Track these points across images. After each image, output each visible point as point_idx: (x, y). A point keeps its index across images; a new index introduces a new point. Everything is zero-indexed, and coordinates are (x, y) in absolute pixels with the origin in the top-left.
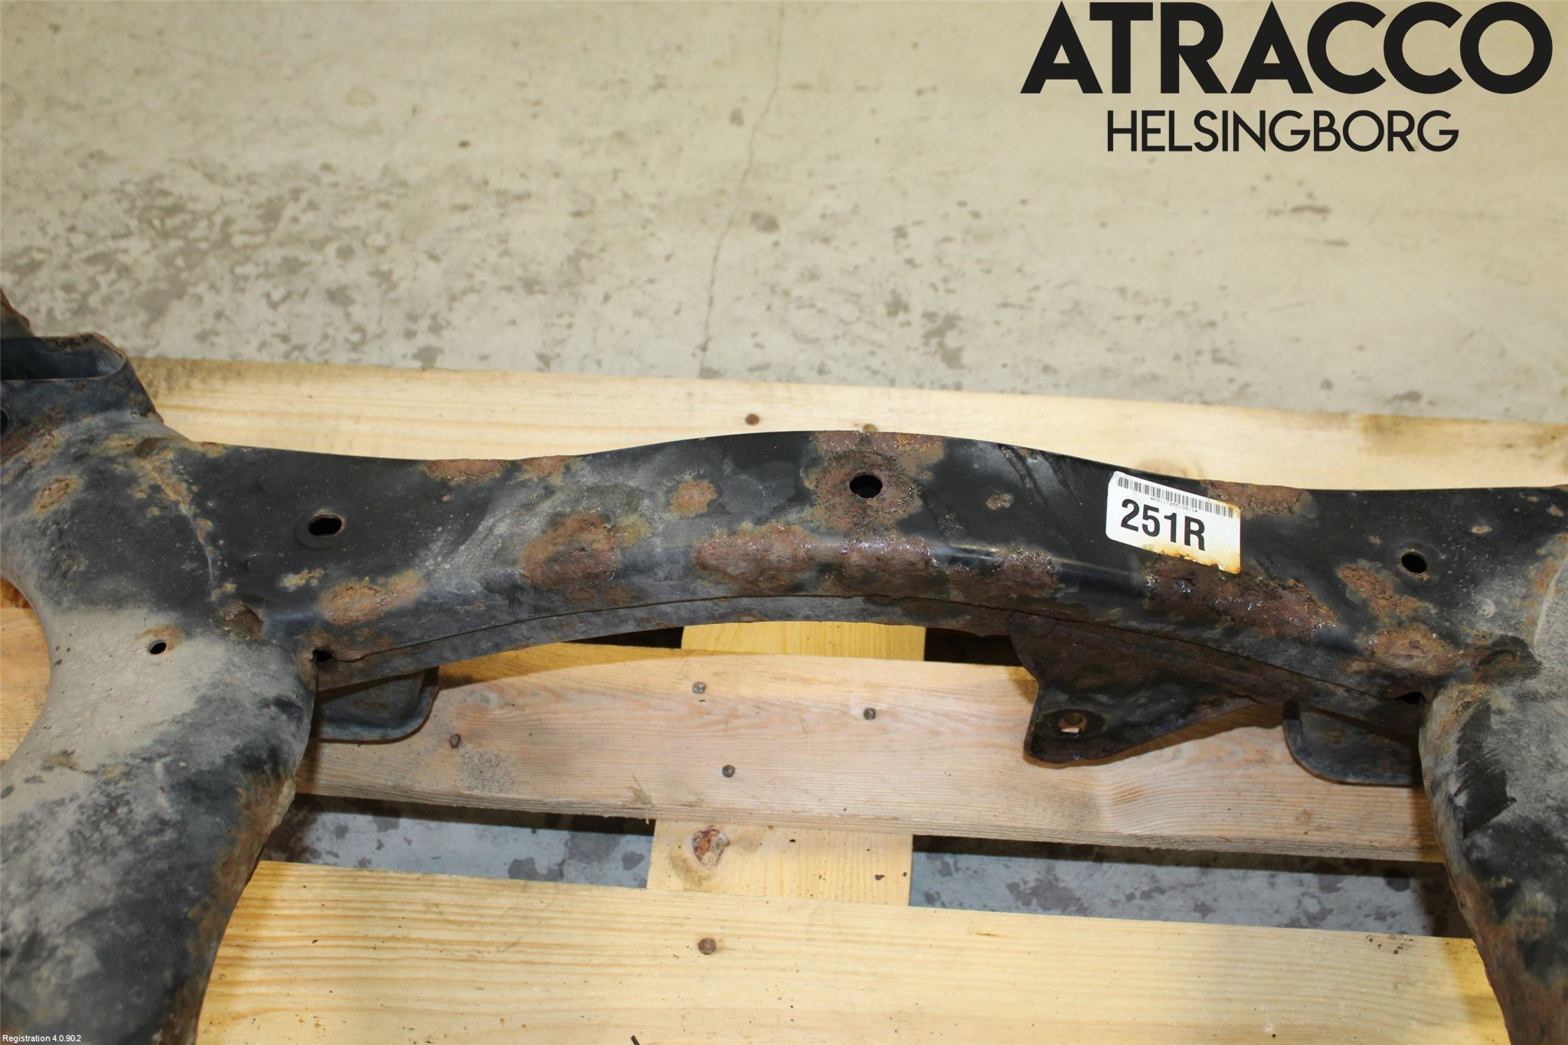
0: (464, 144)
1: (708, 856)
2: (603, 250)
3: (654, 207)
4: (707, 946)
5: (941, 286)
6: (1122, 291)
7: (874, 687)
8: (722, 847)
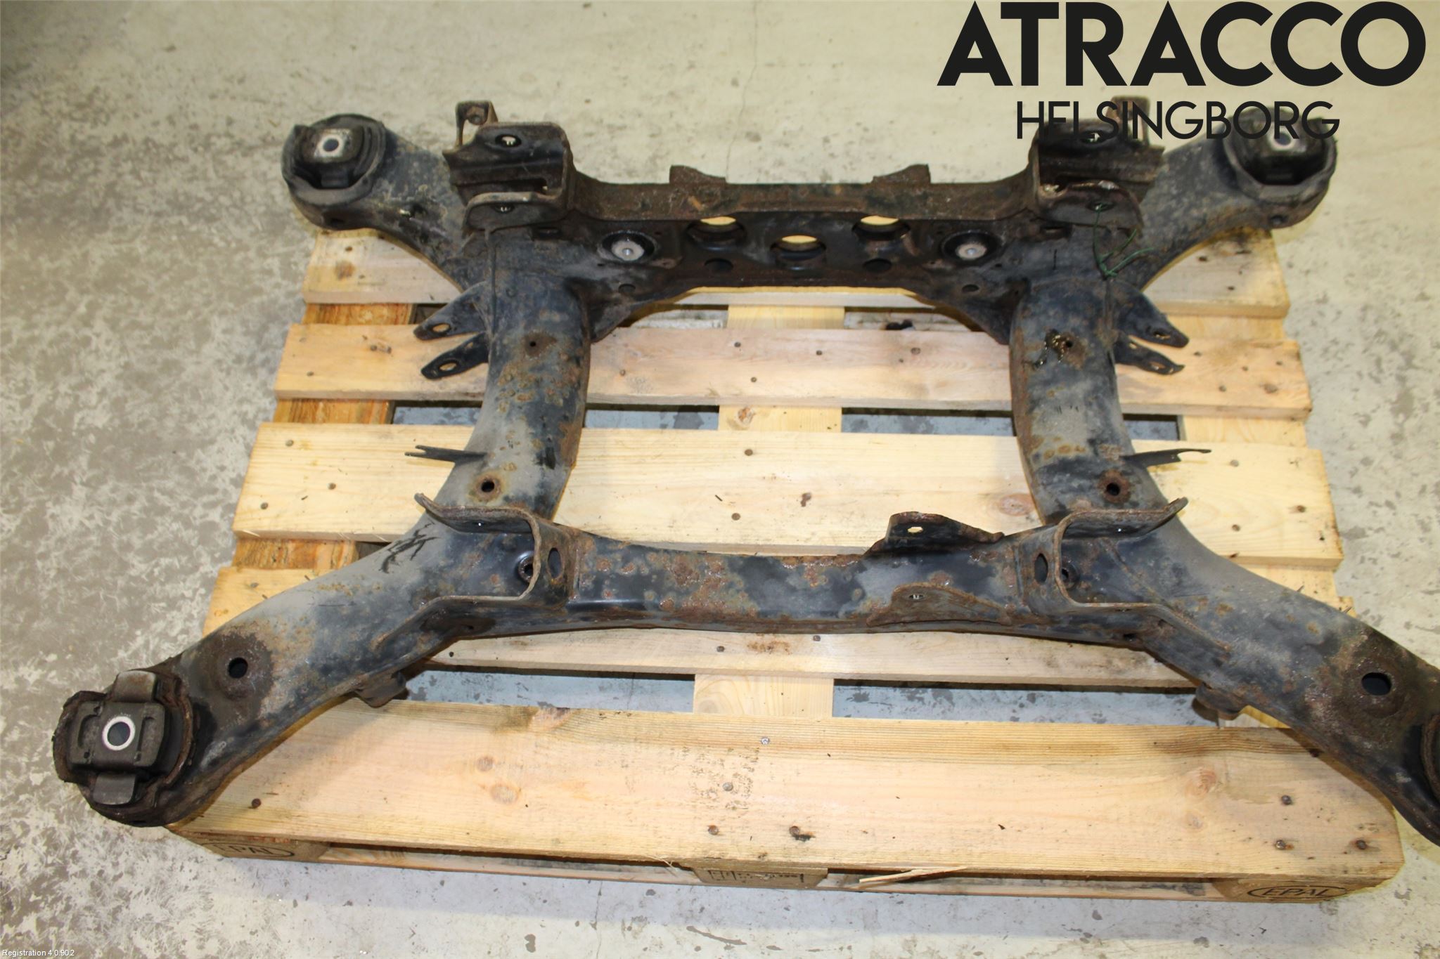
0: (588, 101)
1: (745, 420)
2: (668, 154)
3: (694, 131)
4: (749, 452)
5: (849, 167)
7: (821, 342)
8: (752, 416)
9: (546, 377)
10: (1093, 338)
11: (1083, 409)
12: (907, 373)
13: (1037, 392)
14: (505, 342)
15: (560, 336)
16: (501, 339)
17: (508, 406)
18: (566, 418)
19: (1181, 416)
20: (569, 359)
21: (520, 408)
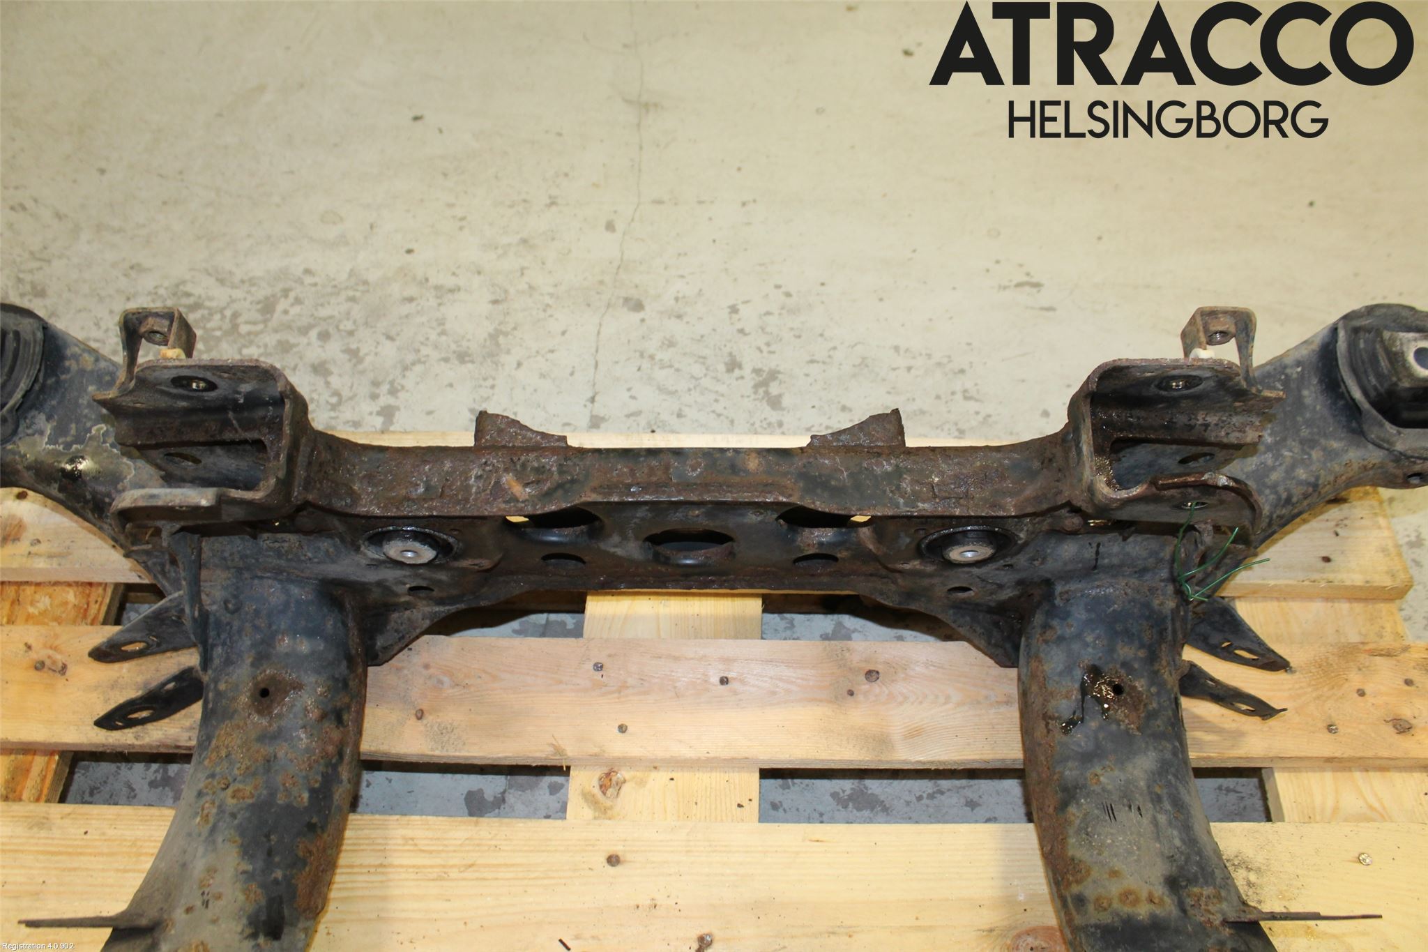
0: (409, 251)
1: (610, 791)
2: (515, 329)
3: (551, 295)
4: (613, 860)
5: (765, 348)
6: (897, 349)
7: (727, 661)
8: (620, 785)
9: (282, 750)
10: (1155, 677)
11: (1148, 807)
12: (859, 715)
13: (1070, 772)
14: (222, 686)
15: (309, 679)
16: (216, 681)
17: (214, 811)
18: (311, 827)
19: (1271, 770)
20: (323, 717)
21: (233, 816)
